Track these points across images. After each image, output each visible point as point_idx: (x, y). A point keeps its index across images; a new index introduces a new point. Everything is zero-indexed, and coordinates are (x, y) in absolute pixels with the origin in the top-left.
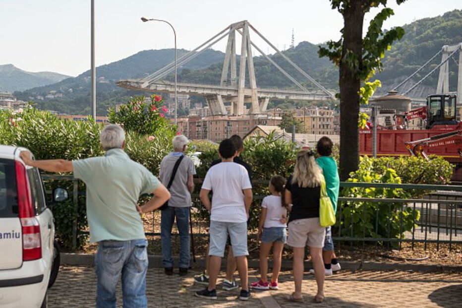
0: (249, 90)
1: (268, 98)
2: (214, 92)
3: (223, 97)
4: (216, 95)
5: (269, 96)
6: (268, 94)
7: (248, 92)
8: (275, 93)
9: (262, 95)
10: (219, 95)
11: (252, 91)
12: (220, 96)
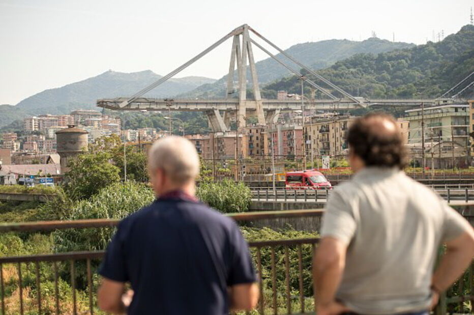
0: (253, 102)
1: (278, 109)
2: (209, 107)
3: (221, 111)
4: (213, 110)
5: (280, 107)
6: (278, 105)
7: (251, 105)
8: (287, 103)
9: (271, 107)
10: (216, 109)
11: (256, 103)
12: (218, 111)
